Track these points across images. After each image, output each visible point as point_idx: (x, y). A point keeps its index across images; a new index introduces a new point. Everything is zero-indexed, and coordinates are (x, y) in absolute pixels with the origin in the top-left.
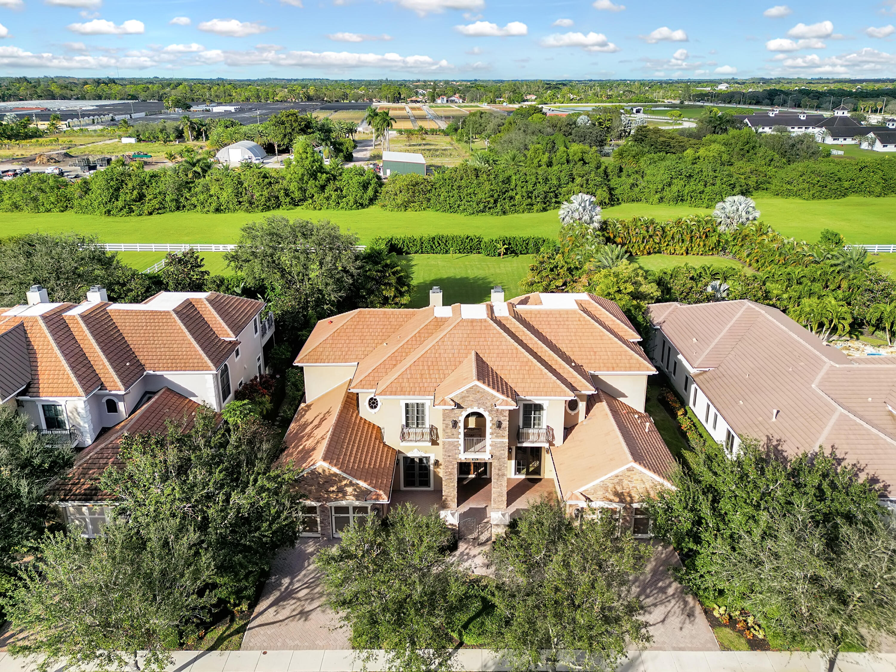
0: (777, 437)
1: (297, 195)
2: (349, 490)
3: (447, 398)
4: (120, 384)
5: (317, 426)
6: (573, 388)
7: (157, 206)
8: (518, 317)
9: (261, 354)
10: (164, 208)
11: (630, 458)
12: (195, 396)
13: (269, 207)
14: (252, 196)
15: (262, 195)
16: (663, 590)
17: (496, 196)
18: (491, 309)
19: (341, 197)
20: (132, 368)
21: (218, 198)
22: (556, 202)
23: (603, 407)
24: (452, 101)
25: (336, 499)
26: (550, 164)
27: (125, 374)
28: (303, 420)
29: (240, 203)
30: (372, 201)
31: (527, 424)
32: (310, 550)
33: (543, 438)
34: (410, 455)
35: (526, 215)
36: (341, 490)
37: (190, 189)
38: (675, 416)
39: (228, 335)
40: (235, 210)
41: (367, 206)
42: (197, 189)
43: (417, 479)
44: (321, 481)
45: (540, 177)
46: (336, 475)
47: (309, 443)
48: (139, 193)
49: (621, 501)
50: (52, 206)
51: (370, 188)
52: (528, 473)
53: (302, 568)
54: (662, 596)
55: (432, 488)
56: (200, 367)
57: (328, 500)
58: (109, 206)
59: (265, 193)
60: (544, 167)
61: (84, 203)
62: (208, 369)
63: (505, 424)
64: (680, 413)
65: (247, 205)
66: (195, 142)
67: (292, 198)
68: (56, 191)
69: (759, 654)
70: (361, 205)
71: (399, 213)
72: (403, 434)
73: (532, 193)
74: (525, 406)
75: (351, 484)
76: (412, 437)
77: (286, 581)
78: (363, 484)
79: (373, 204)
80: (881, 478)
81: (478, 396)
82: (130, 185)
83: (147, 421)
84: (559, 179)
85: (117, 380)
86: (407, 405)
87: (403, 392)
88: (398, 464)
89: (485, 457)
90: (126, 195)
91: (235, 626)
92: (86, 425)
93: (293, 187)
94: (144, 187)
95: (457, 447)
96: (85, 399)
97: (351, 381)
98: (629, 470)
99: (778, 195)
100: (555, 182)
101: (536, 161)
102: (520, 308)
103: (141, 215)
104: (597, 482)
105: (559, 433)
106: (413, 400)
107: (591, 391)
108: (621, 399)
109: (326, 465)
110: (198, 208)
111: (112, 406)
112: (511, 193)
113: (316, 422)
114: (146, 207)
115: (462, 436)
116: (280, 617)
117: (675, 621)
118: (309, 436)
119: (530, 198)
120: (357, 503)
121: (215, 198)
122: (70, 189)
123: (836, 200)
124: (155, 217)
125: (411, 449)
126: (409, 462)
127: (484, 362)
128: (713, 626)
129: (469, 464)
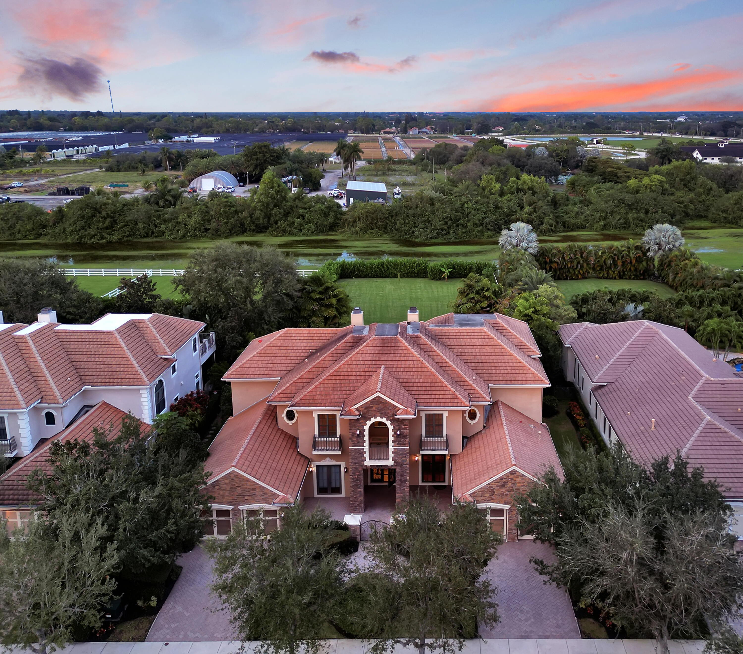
3: (354, 409)
4: (59, 398)
6: (470, 399)
9: (199, 372)
10: (134, 235)
11: (513, 461)
13: (233, 234)
15: (228, 223)
18: (404, 328)
20: (72, 383)
24: (424, 132)
27: (65, 389)
29: (207, 230)
30: (332, 227)
31: (429, 433)
33: (444, 446)
34: (322, 463)
39: (165, 353)
40: (200, 237)
45: (491, 206)
51: (331, 215)
52: (434, 481)
55: (343, 494)
56: (135, 383)
59: (231, 221)
60: (496, 196)
61: (57, 230)
62: (142, 383)
63: (406, 432)
65: (213, 232)
66: (172, 172)
68: (33, 218)
69: (616, 641)
72: (316, 443)
74: (427, 416)
76: (324, 446)
78: (271, 489)
81: (381, 406)
83: (81, 432)
85: (57, 394)
86: (320, 416)
87: (315, 404)
89: (388, 463)
92: (27, 436)
94: (117, 215)
95: (363, 454)
101: (488, 190)
102: (433, 327)
104: (484, 484)
105: (458, 442)
106: (326, 411)
107: (488, 402)
109: (237, 470)
111: (50, 418)
115: (367, 444)
120: (266, 507)
125: (324, 457)
127: (390, 375)
128: (578, 616)
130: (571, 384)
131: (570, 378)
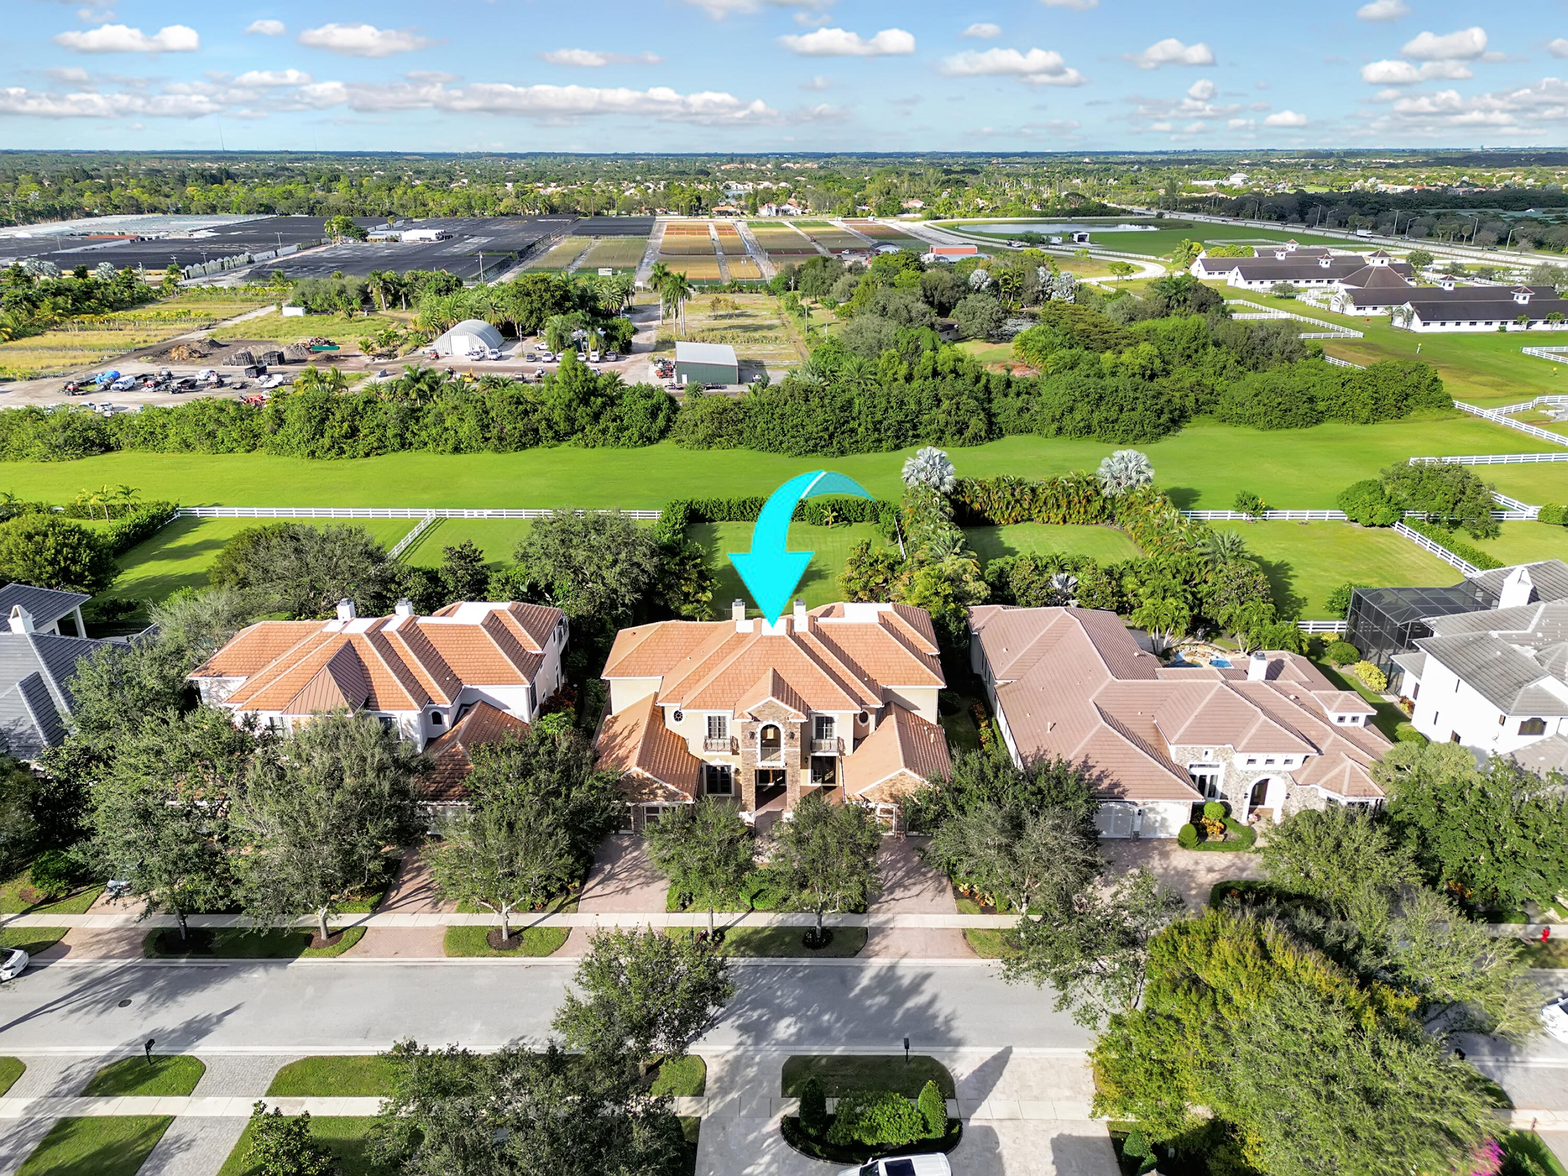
0: (1045, 747)
1: (563, 426)
2: (660, 792)
3: (745, 712)
4: (446, 698)
5: (628, 737)
6: (861, 702)
7: (375, 445)
8: (817, 632)
9: (558, 664)
10: (385, 447)
11: (902, 764)
12: (508, 708)
13: (524, 444)
14: (502, 429)
15: (515, 428)
16: (924, 874)
17: (831, 428)
18: (791, 623)
19: (621, 429)
20: (451, 682)
21: (456, 432)
22: (914, 436)
23: (891, 720)
24: (785, 212)
25: (648, 800)
26: (909, 378)
27: (447, 688)
28: (611, 732)
29: (487, 439)
30: (663, 434)
31: (820, 735)
32: (626, 844)
33: (834, 748)
34: (712, 763)
35: (872, 456)
36: (653, 793)
37: (417, 420)
38: (979, 727)
39: (535, 649)
40: (479, 449)
41: (658, 441)
42: (426, 420)
43: (719, 786)
44: (636, 784)
45: (893, 400)
46: (648, 779)
47: (622, 752)
48: (350, 426)
49: (896, 802)
50: (235, 444)
51: (661, 416)
52: (823, 782)
53: (620, 858)
54: (922, 878)
55: (733, 794)
56: (514, 682)
57: (641, 801)
58: (312, 446)
59: (520, 425)
60: (902, 381)
61: (278, 439)
62: (522, 683)
63: (798, 735)
64: (983, 725)
65: (496, 442)
66: (391, 312)
67: (556, 432)
68: (239, 423)
69: (987, 916)
70: (649, 439)
71: (700, 452)
72: (706, 744)
73: (881, 422)
74: (818, 719)
75: (661, 787)
76: (714, 747)
77: (608, 867)
78: (671, 787)
79: (664, 437)
80: (1123, 783)
81: (773, 710)
82: (338, 416)
84: (919, 403)
85: (443, 694)
86: (709, 718)
87: (706, 707)
88: (701, 772)
89: (780, 765)
90: (335, 428)
91: (571, 898)
92: (418, 736)
93: (557, 415)
94: (358, 417)
95: (754, 756)
96: (420, 712)
97: (656, 695)
98: (901, 774)
99: (1224, 421)
100: (913, 407)
101: (890, 373)
102: (822, 621)
103: (355, 457)
104: (874, 785)
105: (849, 743)
106: (715, 713)
107: (879, 705)
108: (914, 712)
109: (640, 770)
110: (430, 446)
111: (437, 719)
112: (853, 424)
113: (625, 733)
114: (361, 446)
115: (759, 746)
116: (606, 892)
117: (928, 895)
118: (621, 747)
119: (879, 430)
120: (666, 804)
121: (452, 432)
122: (257, 420)
123: (1304, 430)
124: (373, 459)
125: (714, 758)
126: (712, 770)
127: (780, 678)
128: (956, 898)
129: (767, 771)
130: (979, 677)
131: (977, 669)
